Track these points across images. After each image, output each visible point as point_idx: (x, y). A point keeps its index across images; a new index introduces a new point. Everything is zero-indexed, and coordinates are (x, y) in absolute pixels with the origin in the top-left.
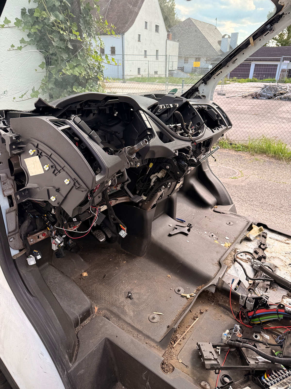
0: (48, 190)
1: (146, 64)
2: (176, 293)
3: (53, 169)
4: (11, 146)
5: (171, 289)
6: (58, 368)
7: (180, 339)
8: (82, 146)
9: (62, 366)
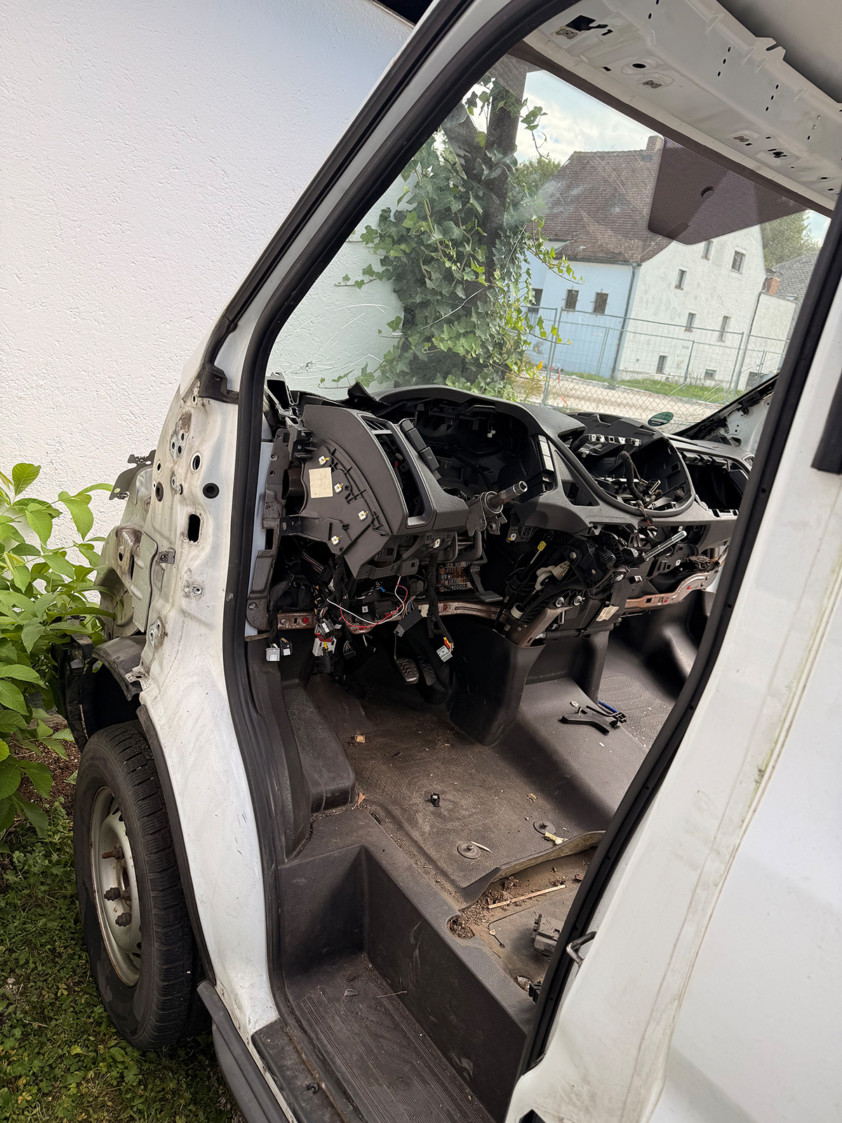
0: (331, 524)
1: (683, 347)
2: (536, 829)
3: (348, 492)
4: (296, 444)
5: (528, 819)
6: (264, 853)
7: (508, 902)
8: (403, 467)
9: (270, 851)
